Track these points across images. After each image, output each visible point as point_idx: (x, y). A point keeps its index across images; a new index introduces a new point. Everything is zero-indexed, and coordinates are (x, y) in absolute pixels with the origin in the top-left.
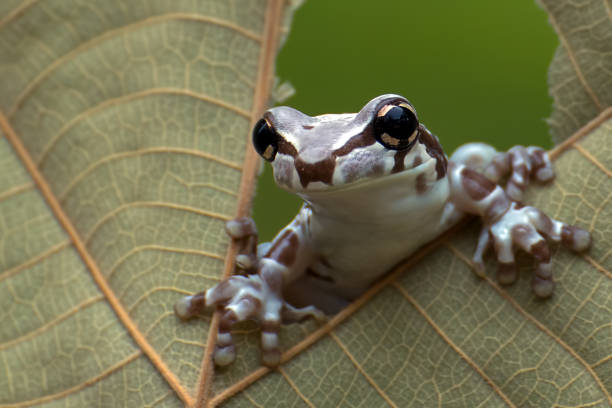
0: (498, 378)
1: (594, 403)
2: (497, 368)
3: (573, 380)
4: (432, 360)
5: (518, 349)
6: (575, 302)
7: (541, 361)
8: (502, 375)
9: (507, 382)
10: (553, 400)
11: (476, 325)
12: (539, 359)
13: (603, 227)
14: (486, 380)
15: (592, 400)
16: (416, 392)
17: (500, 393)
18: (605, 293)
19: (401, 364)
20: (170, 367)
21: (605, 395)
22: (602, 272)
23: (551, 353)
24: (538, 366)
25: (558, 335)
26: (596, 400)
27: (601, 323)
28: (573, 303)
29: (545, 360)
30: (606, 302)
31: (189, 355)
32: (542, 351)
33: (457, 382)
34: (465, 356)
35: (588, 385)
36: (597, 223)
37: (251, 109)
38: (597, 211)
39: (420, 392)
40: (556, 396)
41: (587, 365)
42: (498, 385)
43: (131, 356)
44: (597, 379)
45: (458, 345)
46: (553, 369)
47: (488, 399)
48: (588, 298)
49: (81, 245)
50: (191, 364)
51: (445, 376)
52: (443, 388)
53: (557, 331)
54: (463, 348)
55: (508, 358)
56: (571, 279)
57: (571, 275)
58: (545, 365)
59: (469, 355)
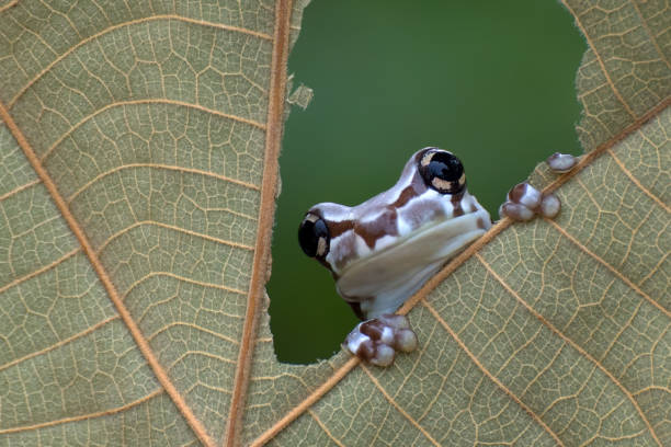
0: (536, 407)
1: (635, 435)
2: (535, 397)
3: (614, 409)
4: (467, 389)
5: (556, 376)
6: (615, 328)
7: (581, 389)
8: (540, 403)
9: (546, 410)
10: (594, 429)
11: (511, 352)
12: (578, 387)
13: (640, 251)
14: (524, 409)
15: (632, 432)
16: (451, 422)
17: (540, 421)
18: (644, 318)
19: (435, 392)
20: (194, 412)
21: (646, 426)
22: (641, 296)
23: (591, 379)
24: (578, 393)
25: (598, 360)
26: (636, 432)
27: (640, 351)
28: (612, 328)
29: (585, 387)
30: (646, 330)
31: (215, 402)
32: (581, 378)
33: (494, 413)
34: (501, 385)
35: (628, 415)
36: (634, 245)
37: (266, 121)
38: (634, 232)
39: (455, 423)
40: (597, 426)
41: (628, 393)
42: (537, 412)
43: (153, 393)
44: (638, 408)
45: (494, 374)
46: (593, 397)
47: (526, 429)
48: (628, 323)
49: (93, 255)
50: (217, 412)
51: (481, 406)
52: (480, 419)
53: (596, 355)
54: (500, 377)
55: (546, 386)
56: (609, 303)
57: (609, 299)
58: (585, 393)
59: (506, 384)
